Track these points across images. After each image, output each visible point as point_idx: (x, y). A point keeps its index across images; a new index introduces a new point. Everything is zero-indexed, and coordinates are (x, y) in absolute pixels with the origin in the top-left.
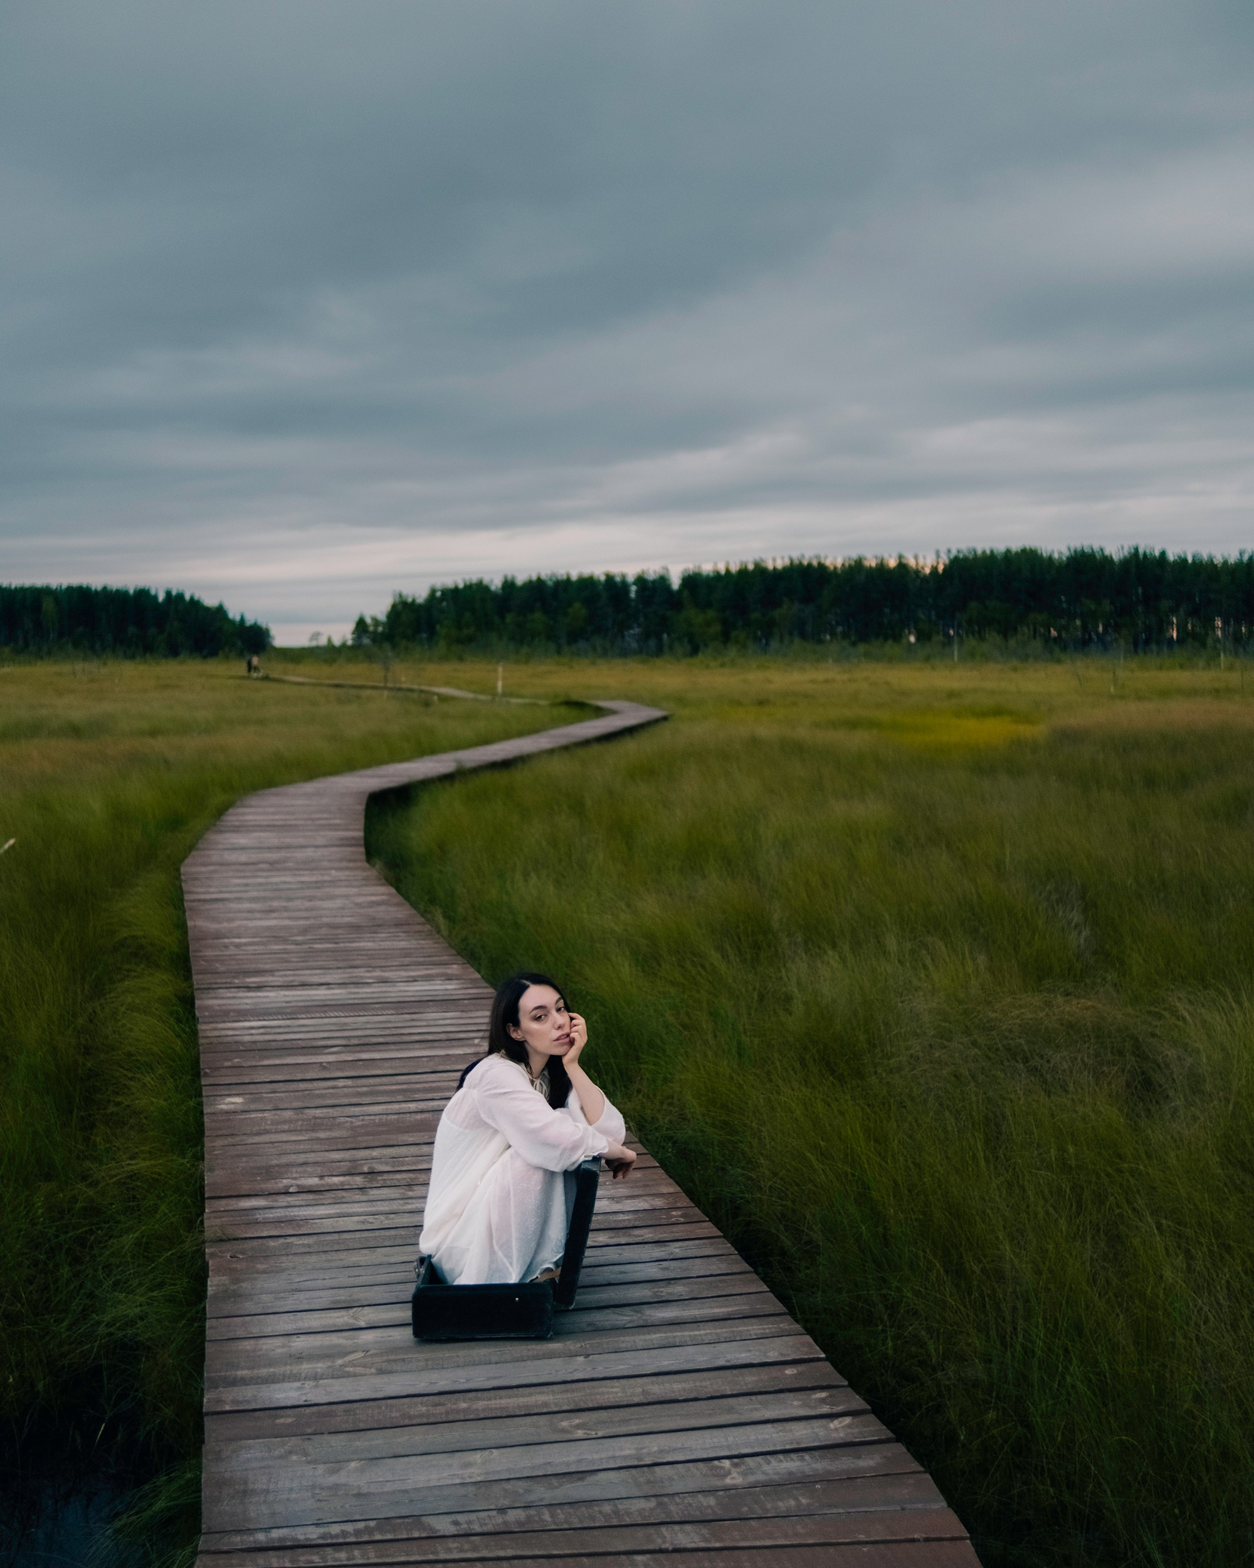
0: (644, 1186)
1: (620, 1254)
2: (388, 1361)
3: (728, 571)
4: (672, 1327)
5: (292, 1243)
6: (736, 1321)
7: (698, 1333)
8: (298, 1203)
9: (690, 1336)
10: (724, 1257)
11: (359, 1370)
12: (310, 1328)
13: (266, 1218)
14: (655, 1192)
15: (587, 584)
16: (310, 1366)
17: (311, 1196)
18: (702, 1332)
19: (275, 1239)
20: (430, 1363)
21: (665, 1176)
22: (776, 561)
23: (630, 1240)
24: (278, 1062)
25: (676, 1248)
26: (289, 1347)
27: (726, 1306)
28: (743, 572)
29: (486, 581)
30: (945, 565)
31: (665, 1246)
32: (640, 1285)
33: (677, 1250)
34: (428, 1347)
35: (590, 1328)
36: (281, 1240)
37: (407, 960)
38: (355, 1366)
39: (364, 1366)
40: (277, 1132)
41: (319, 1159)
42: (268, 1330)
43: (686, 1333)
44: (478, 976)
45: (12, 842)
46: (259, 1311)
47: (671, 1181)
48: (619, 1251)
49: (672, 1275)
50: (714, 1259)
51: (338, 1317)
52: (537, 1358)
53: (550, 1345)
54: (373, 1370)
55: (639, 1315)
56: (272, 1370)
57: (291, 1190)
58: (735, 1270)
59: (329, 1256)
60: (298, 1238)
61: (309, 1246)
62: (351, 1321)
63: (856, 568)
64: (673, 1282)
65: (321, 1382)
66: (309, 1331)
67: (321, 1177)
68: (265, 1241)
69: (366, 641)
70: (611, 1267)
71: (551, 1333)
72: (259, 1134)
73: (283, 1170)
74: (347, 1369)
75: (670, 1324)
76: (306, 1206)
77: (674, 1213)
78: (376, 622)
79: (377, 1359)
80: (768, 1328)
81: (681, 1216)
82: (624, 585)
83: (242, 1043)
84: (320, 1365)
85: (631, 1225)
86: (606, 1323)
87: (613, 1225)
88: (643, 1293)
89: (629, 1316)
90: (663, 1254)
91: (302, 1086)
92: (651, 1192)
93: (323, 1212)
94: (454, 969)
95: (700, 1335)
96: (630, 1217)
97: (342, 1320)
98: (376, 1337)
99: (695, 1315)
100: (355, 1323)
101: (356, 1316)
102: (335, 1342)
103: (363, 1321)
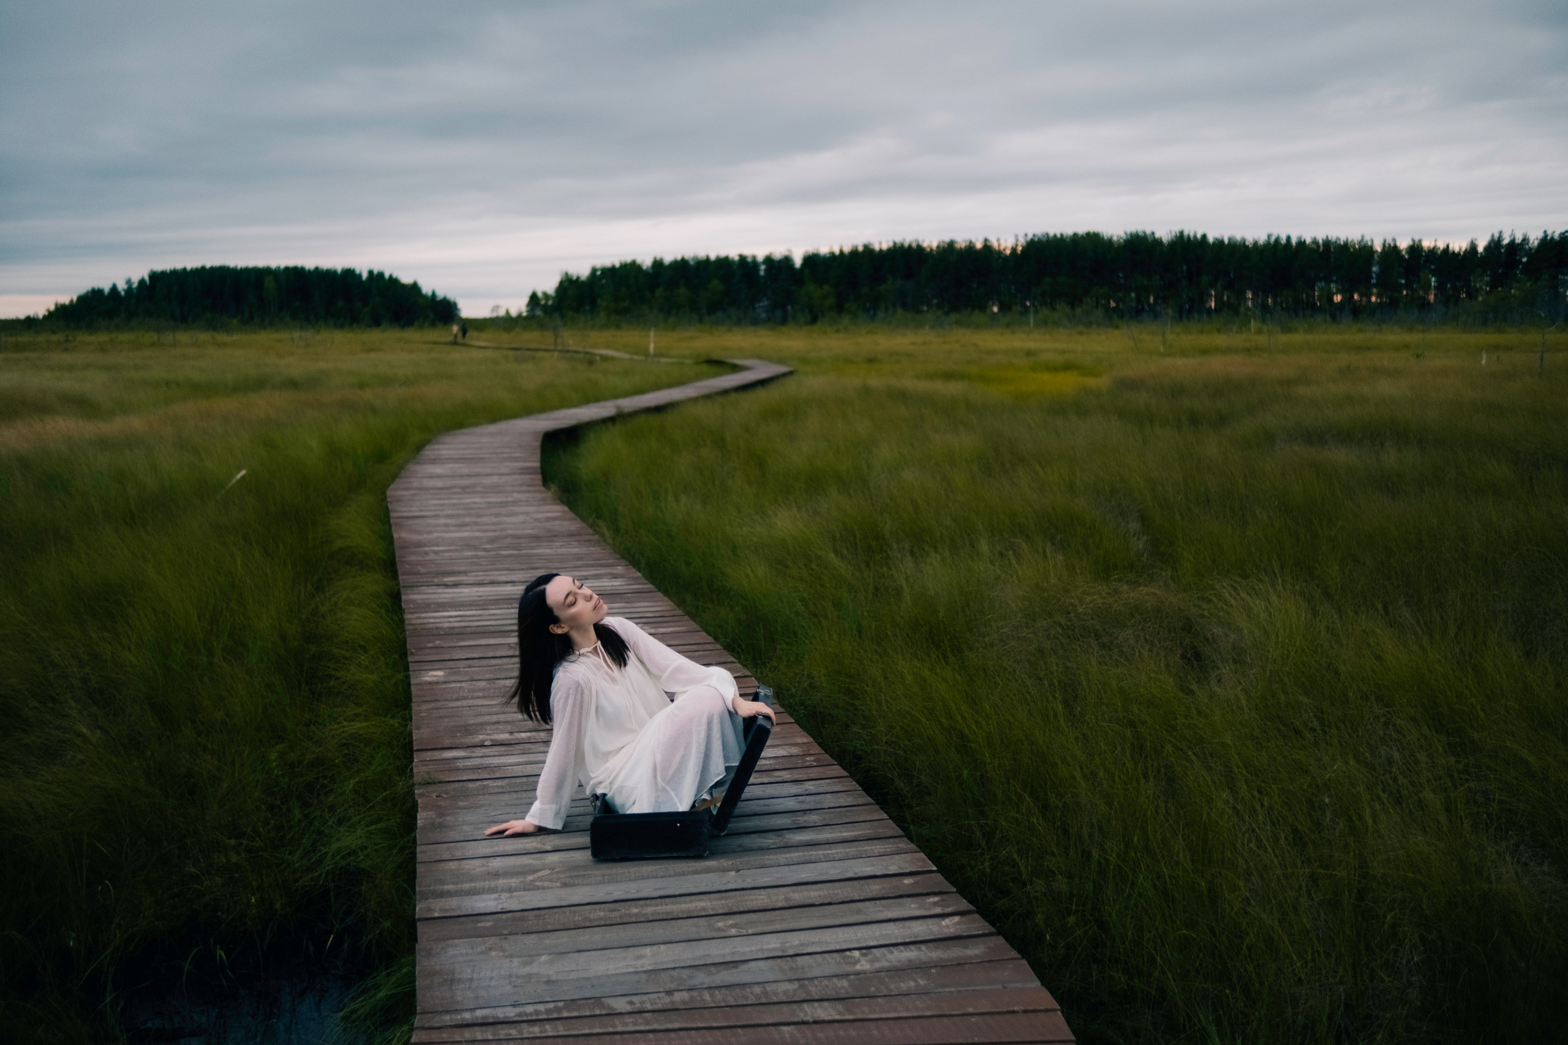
0: (783, 737)
1: (764, 791)
2: (571, 877)
3: (841, 252)
4: (809, 847)
5: (488, 785)
6: (862, 842)
7: (830, 852)
8: (491, 754)
9: (824, 854)
10: (850, 793)
11: (546, 884)
12: (504, 851)
13: (466, 766)
14: (791, 742)
15: (723, 263)
16: (505, 881)
17: (503, 748)
18: (833, 851)
19: (474, 782)
20: (606, 877)
21: (800, 730)
22: (882, 242)
23: (772, 780)
24: (472, 643)
25: (811, 786)
26: (488, 866)
27: (853, 831)
28: (854, 253)
29: (639, 261)
30: (1023, 247)
31: (801, 784)
32: (781, 815)
33: (811, 788)
34: (604, 866)
35: (740, 849)
36: (479, 783)
37: (579, 563)
38: (541, 880)
39: (551, 881)
40: (473, 698)
41: (510, 719)
42: (469, 854)
43: (821, 852)
44: (639, 575)
45: (243, 472)
46: (462, 839)
47: (805, 733)
48: (763, 789)
49: (808, 807)
50: (842, 794)
52: (696, 872)
53: (707, 862)
54: (558, 884)
55: (781, 838)
56: (473, 885)
57: (486, 744)
58: (860, 803)
59: (519, 795)
60: (493, 781)
61: (502, 787)
62: (539, 846)
63: (948, 250)
64: (808, 812)
65: (515, 894)
66: (505, 854)
67: (511, 733)
68: (464, 783)
69: (539, 312)
70: (756, 801)
71: (707, 852)
72: (457, 700)
73: (479, 728)
74: (537, 883)
75: (806, 845)
76: (499, 756)
77: (808, 759)
78: (545, 295)
79: (561, 876)
80: (889, 848)
81: (814, 761)
82: (755, 264)
83: (442, 629)
84: (514, 880)
85: (772, 768)
86: (753, 845)
88: (783, 822)
89: (771, 839)
90: (799, 790)
91: (493, 662)
92: (788, 743)
93: (513, 761)
94: (619, 570)
95: (832, 854)
96: (771, 762)
97: (531, 845)
98: (560, 858)
99: (828, 838)
100: (542, 848)
101: (544, 842)
102: (526, 862)
103: (549, 845)
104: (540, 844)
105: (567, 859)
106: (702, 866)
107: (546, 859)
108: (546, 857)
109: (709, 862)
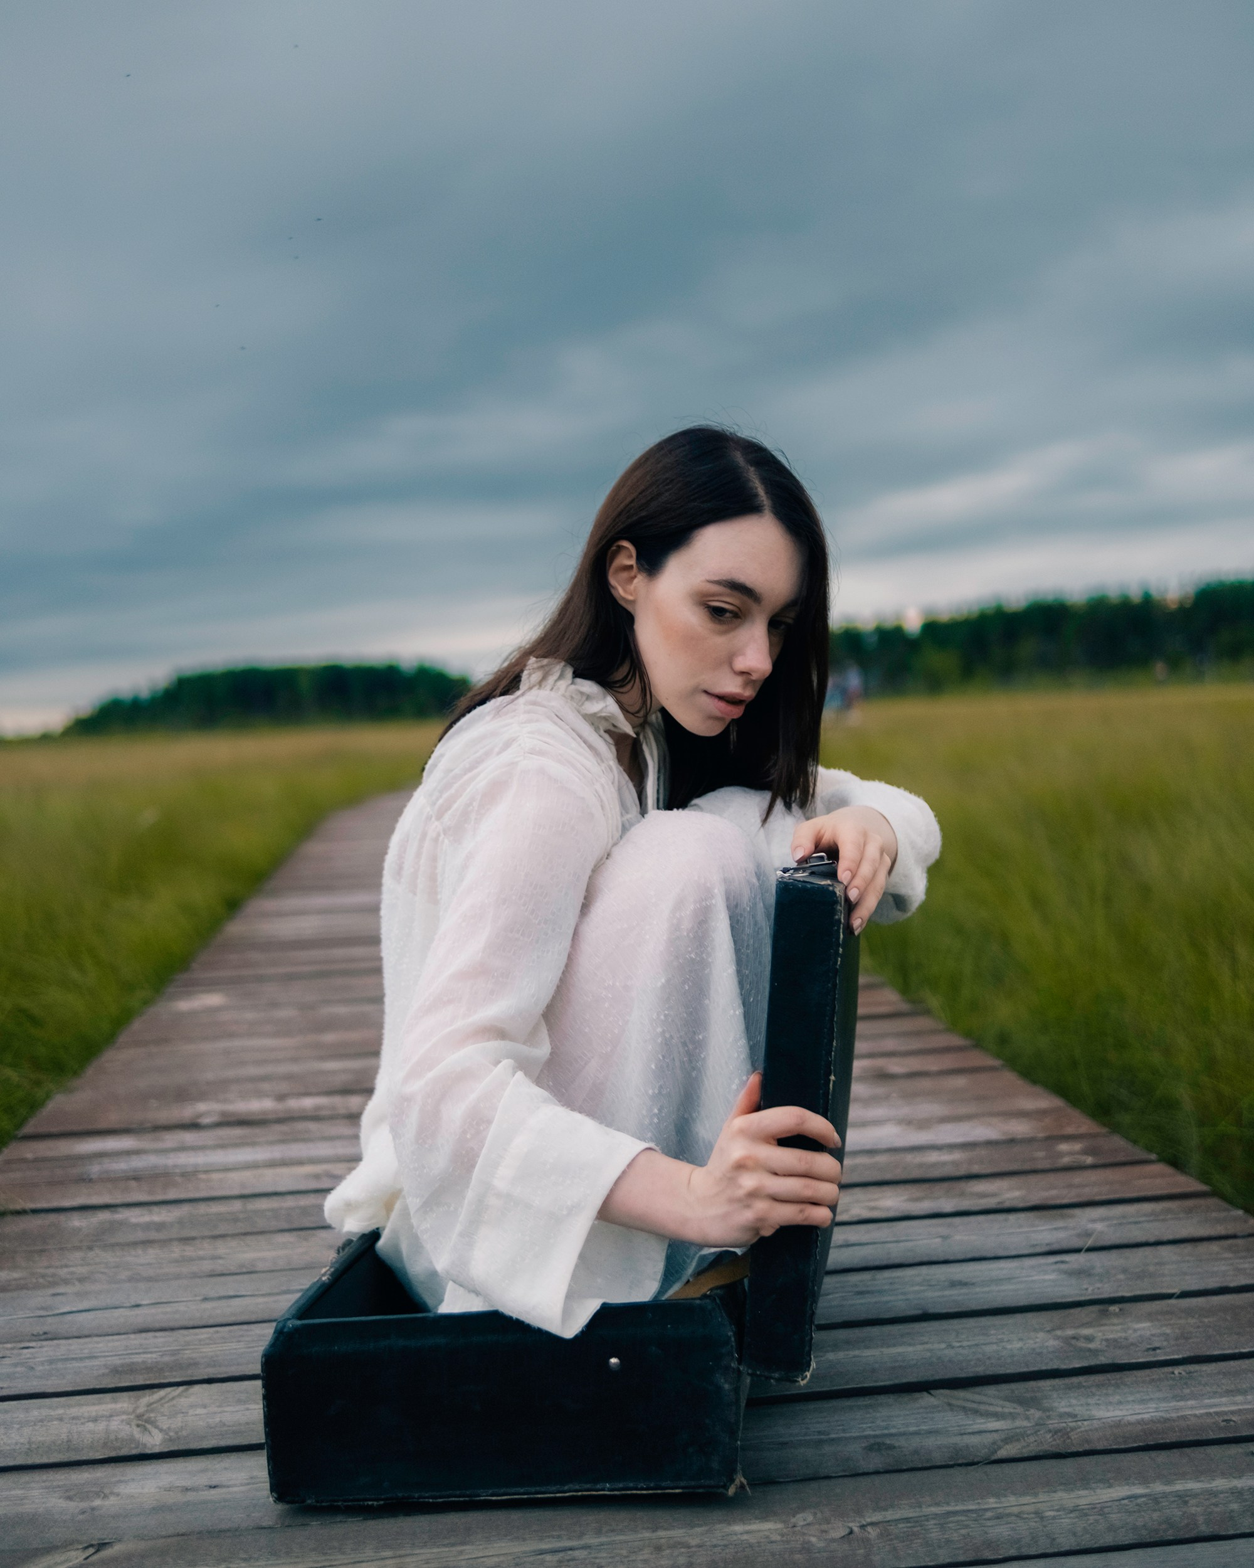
10: (1239, 1242)
14: (1004, 1108)
31: (1063, 1217)
32: (1019, 1318)
33: (1099, 1226)
34: (317, 1529)
35: (876, 1461)
48: (943, 1231)
49: (1107, 1290)
50: (1214, 1247)
51: (95, 1420)
53: (738, 1528)
55: (1036, 1413)
64: (1114, 1308)
70: (924, 1270)
71: (740, 1479)
81: (1085, 1153)
86: (931, 1442)
88: (1030, 1344)
89: (997, 1416)
90: (1062, 1235)
97: (101, 1426)
98: (169, 1489)
99: (1225, 1413)
100: (132, 1439)
101: (152, 1415)
102: (28, 1508)
103: (161, 1430)
104: (135, 1422)
105: (191, 1496)
106: (715, 1546)
107: (112, 1493)
108: (120, 1481)
109: (748, 1528)
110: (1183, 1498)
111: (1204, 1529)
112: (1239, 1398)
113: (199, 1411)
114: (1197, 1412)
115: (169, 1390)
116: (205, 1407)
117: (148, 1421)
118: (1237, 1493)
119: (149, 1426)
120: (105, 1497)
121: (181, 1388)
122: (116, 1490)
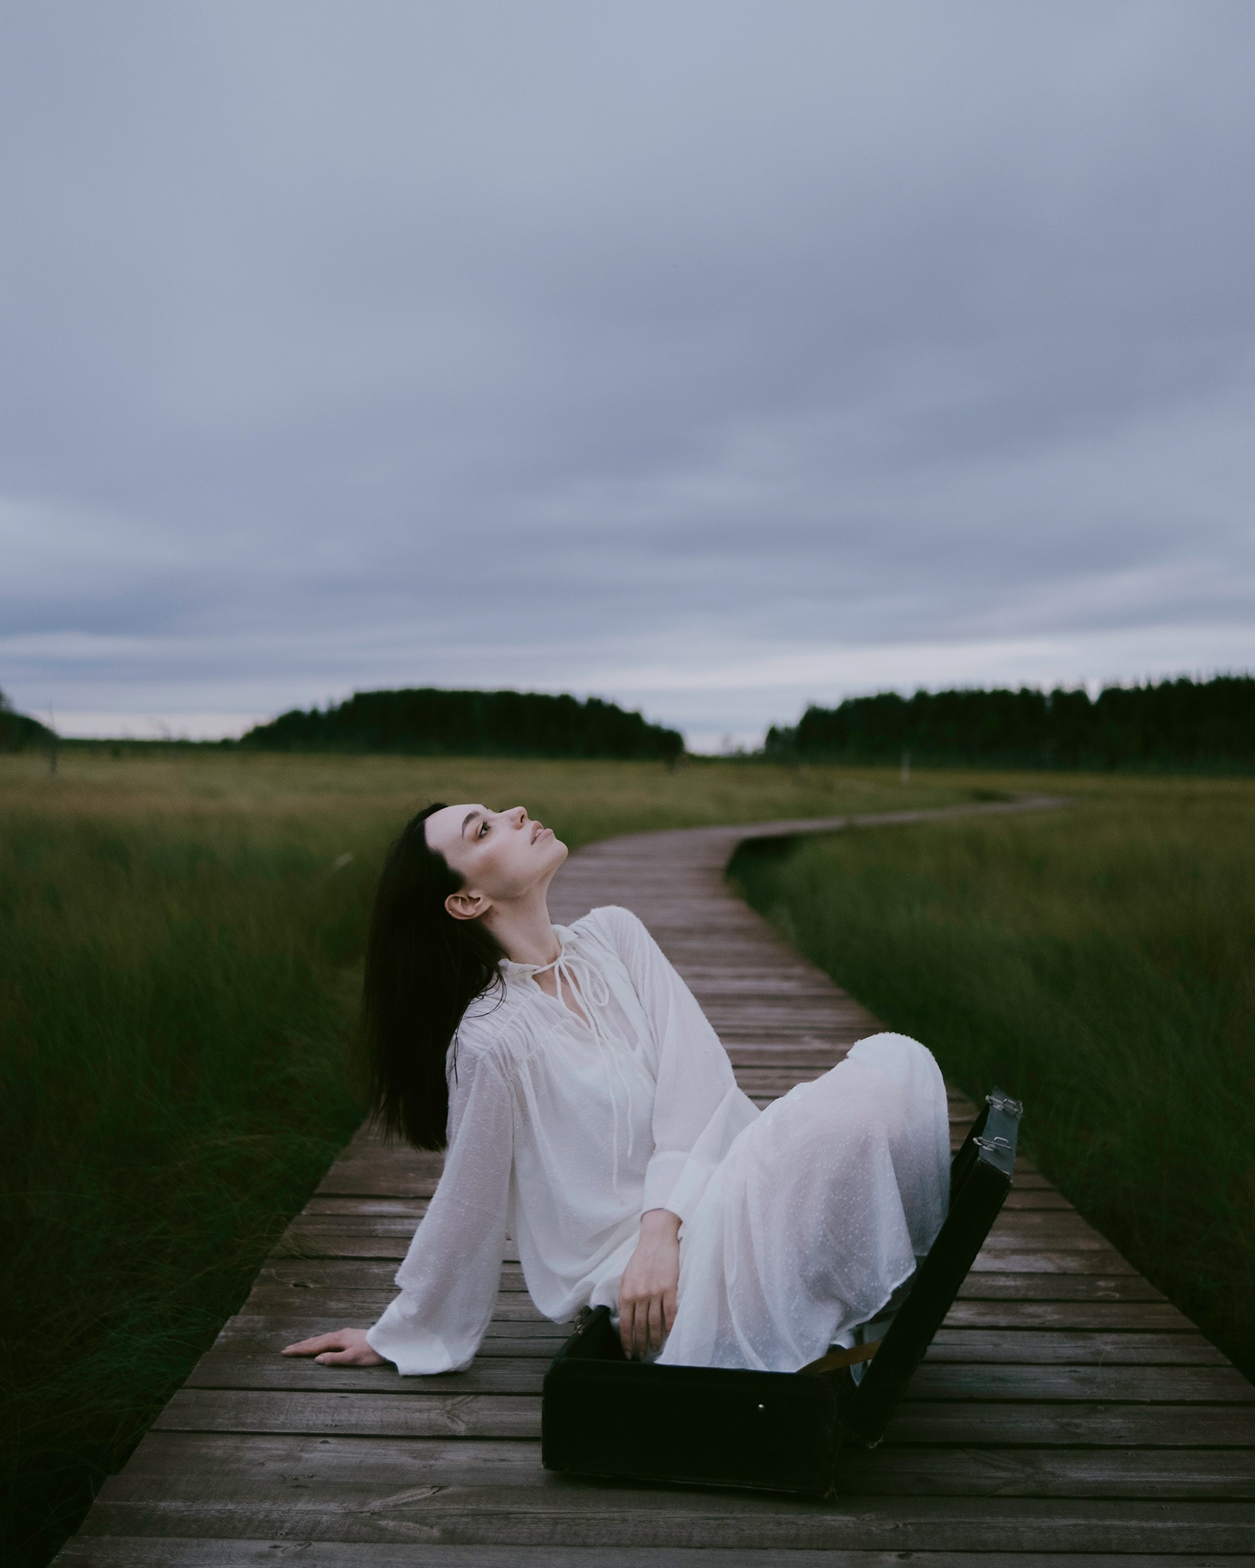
1: (996, 1345)
2: (475, 1515)
10: (1204, 1369)
11: (408, 1527)
14: (1062, 1244)
16: (310, 1507)
20: (559, 1527)
23: (1017, 1321)
25: (1106, 1343)
26: (299, 1459)
32: (1035, 1406)
33: (1108, 1349)
35: (921, 1488)
38: (402, 1517)
39: (422, 1520)
42: (276, 1422)
46: (284, 1383)
47: (1095, 1232)
49: (1100, 1394)
50: (1185, 1371)
52: (793, 1544)
54: (436, 1532)
55: (1030, 1470)
56: (231, 1506)
62: (443, 1420)
64: (1101, 1407)
65: (316, 1546)
66: (354, 1432)
68: (365, 1265)
70: (976, 1368)
71: (832, 1489)
74: (383, 1523)
75: (1095, 1498)
79: (453, 1508)
81: (1116, 1290)
84: (333, 1507)
85: (1020, 1296)
87: (986, 1294)
96: (1019, 1282)
98: (476, 1459)
99: (1152, 1482)
100: (447, 1426)
101: (456, 1412)
102: (389, 1461)
103: (464, 1422)
104: (445, 1415)
105: (489, 1464)
106: (814, 1526)
107: (441, 1458)
108: (443, 1451)
109: (834, 1518)
110: (1107, 1529)
111: (1114, 1548)
112: (1165, 1474)
113: (486, 1412)
114: (1134, 1480)
115: (464, 1397)
116: (490, 1410)
117: (454, 1415)
118: (1142, 1530)
119: (456, 1419)
120: (436, 1459)
121: (472, 1397)
122: (441, 1456)
